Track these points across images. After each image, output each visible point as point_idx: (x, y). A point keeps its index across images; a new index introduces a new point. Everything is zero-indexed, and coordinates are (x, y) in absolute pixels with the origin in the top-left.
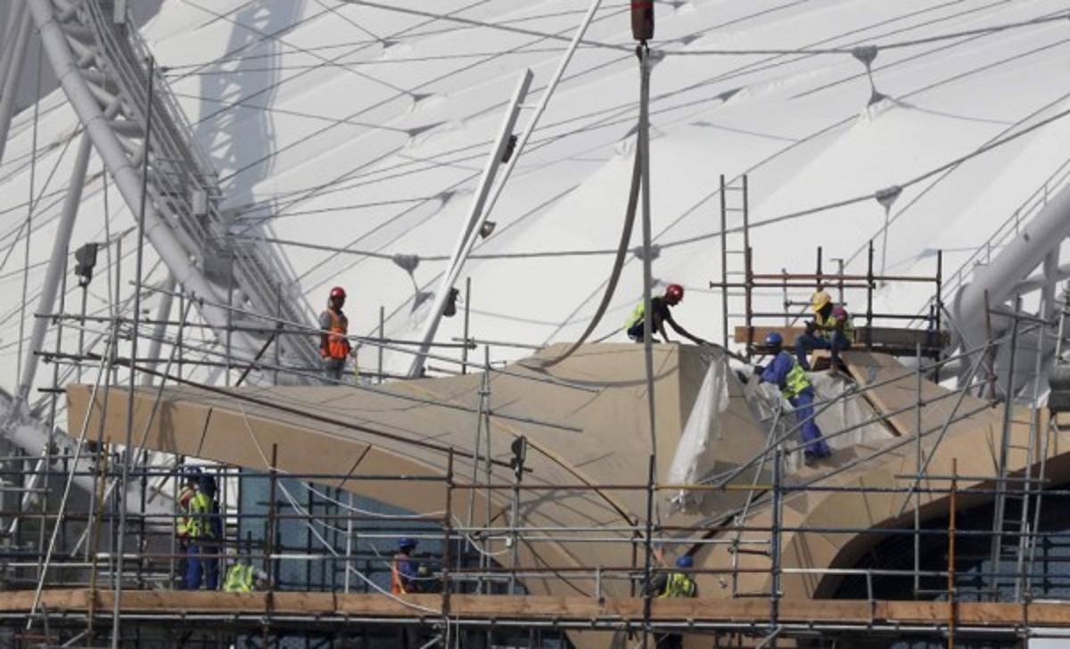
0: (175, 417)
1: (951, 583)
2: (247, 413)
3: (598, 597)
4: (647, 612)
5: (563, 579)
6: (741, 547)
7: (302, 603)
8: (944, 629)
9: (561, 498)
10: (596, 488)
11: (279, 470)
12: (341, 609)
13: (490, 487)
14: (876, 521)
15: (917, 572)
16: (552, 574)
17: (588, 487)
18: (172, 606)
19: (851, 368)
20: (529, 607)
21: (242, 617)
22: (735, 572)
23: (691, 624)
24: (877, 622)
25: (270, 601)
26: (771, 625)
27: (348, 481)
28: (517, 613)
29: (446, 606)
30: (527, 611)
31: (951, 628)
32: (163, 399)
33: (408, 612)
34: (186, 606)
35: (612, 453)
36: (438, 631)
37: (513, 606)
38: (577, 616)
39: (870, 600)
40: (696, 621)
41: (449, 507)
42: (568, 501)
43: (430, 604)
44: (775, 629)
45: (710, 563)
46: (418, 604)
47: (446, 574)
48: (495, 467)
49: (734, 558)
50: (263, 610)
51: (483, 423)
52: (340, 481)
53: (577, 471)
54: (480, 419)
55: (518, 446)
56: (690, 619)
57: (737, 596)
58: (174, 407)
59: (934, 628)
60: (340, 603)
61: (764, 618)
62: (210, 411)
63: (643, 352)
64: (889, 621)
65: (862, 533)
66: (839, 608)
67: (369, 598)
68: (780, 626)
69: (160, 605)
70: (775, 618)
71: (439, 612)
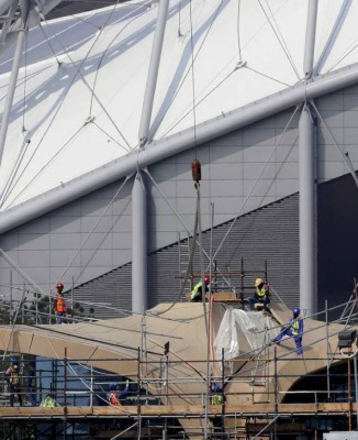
0: (20, 338)
1: (349, 395)
2: (48, 335)
3: (203, 405)
4: (223, 411)
5: (182, 398)
6: (255, 383)
7: (79, 411)
8: (347, 413)
9: (172, 366)
10: (186, 362)
11: (68, 358)
12: (95, 412)
13: (147, 363)
14: (309, 371)
15: (329, 392)
16: (177, 396)
17: (183, 361)
18: (25, 413)
19: (272, 310)
20: (173, 410)
21: (54, 417)
22: (253, 394)
23: (242, 414)
24: (319, 412)
25: (66, 410)
26: (275, 414)
27: (89, 362)
28: (169, 412)
29: (139, 410)
30: (173, 412)
31: (350, 413)
32: (14, 331)
33: (123, 413)
34: (31, 413)
35: (189, 347)
36: (136, 420)
37: (168, 410)
38: (195, 413)
39: (316, 403)
40: (244, 413)
41: (139, 371)
42: (175, 367)
43: (132, 410)
44: (277, 415)
45: (231, 390)
46: (127, 410)
47: (139, 397)
48: (148, 354)
49: (252, 387)
50: (63, 414)
51: (143, 336)
52: (86, 362)
53: (176, 354)
54: (142, 335)
55: (167, 346)
56: (241, 412)
57: (254, 403)
58: (19, 334)
59: (343, 413)
60: (94, 410)
61: (272, 411)
62: (33, 335)
63: (202, 307)
64: (324, 411)
65: (302, 376)
66: (303, 406)
67: (106, 408)
68: (279, 414)
69: (20, 413)
70: (277, 412)
71: (136, 413)
